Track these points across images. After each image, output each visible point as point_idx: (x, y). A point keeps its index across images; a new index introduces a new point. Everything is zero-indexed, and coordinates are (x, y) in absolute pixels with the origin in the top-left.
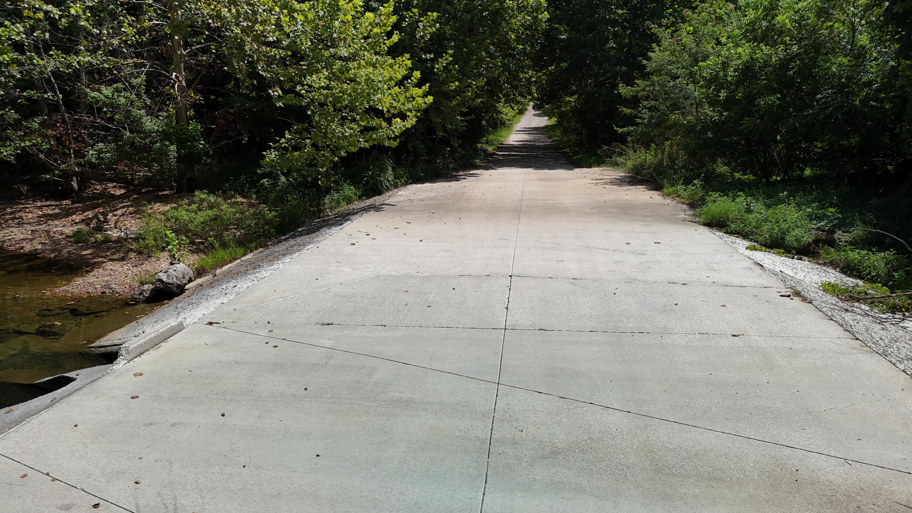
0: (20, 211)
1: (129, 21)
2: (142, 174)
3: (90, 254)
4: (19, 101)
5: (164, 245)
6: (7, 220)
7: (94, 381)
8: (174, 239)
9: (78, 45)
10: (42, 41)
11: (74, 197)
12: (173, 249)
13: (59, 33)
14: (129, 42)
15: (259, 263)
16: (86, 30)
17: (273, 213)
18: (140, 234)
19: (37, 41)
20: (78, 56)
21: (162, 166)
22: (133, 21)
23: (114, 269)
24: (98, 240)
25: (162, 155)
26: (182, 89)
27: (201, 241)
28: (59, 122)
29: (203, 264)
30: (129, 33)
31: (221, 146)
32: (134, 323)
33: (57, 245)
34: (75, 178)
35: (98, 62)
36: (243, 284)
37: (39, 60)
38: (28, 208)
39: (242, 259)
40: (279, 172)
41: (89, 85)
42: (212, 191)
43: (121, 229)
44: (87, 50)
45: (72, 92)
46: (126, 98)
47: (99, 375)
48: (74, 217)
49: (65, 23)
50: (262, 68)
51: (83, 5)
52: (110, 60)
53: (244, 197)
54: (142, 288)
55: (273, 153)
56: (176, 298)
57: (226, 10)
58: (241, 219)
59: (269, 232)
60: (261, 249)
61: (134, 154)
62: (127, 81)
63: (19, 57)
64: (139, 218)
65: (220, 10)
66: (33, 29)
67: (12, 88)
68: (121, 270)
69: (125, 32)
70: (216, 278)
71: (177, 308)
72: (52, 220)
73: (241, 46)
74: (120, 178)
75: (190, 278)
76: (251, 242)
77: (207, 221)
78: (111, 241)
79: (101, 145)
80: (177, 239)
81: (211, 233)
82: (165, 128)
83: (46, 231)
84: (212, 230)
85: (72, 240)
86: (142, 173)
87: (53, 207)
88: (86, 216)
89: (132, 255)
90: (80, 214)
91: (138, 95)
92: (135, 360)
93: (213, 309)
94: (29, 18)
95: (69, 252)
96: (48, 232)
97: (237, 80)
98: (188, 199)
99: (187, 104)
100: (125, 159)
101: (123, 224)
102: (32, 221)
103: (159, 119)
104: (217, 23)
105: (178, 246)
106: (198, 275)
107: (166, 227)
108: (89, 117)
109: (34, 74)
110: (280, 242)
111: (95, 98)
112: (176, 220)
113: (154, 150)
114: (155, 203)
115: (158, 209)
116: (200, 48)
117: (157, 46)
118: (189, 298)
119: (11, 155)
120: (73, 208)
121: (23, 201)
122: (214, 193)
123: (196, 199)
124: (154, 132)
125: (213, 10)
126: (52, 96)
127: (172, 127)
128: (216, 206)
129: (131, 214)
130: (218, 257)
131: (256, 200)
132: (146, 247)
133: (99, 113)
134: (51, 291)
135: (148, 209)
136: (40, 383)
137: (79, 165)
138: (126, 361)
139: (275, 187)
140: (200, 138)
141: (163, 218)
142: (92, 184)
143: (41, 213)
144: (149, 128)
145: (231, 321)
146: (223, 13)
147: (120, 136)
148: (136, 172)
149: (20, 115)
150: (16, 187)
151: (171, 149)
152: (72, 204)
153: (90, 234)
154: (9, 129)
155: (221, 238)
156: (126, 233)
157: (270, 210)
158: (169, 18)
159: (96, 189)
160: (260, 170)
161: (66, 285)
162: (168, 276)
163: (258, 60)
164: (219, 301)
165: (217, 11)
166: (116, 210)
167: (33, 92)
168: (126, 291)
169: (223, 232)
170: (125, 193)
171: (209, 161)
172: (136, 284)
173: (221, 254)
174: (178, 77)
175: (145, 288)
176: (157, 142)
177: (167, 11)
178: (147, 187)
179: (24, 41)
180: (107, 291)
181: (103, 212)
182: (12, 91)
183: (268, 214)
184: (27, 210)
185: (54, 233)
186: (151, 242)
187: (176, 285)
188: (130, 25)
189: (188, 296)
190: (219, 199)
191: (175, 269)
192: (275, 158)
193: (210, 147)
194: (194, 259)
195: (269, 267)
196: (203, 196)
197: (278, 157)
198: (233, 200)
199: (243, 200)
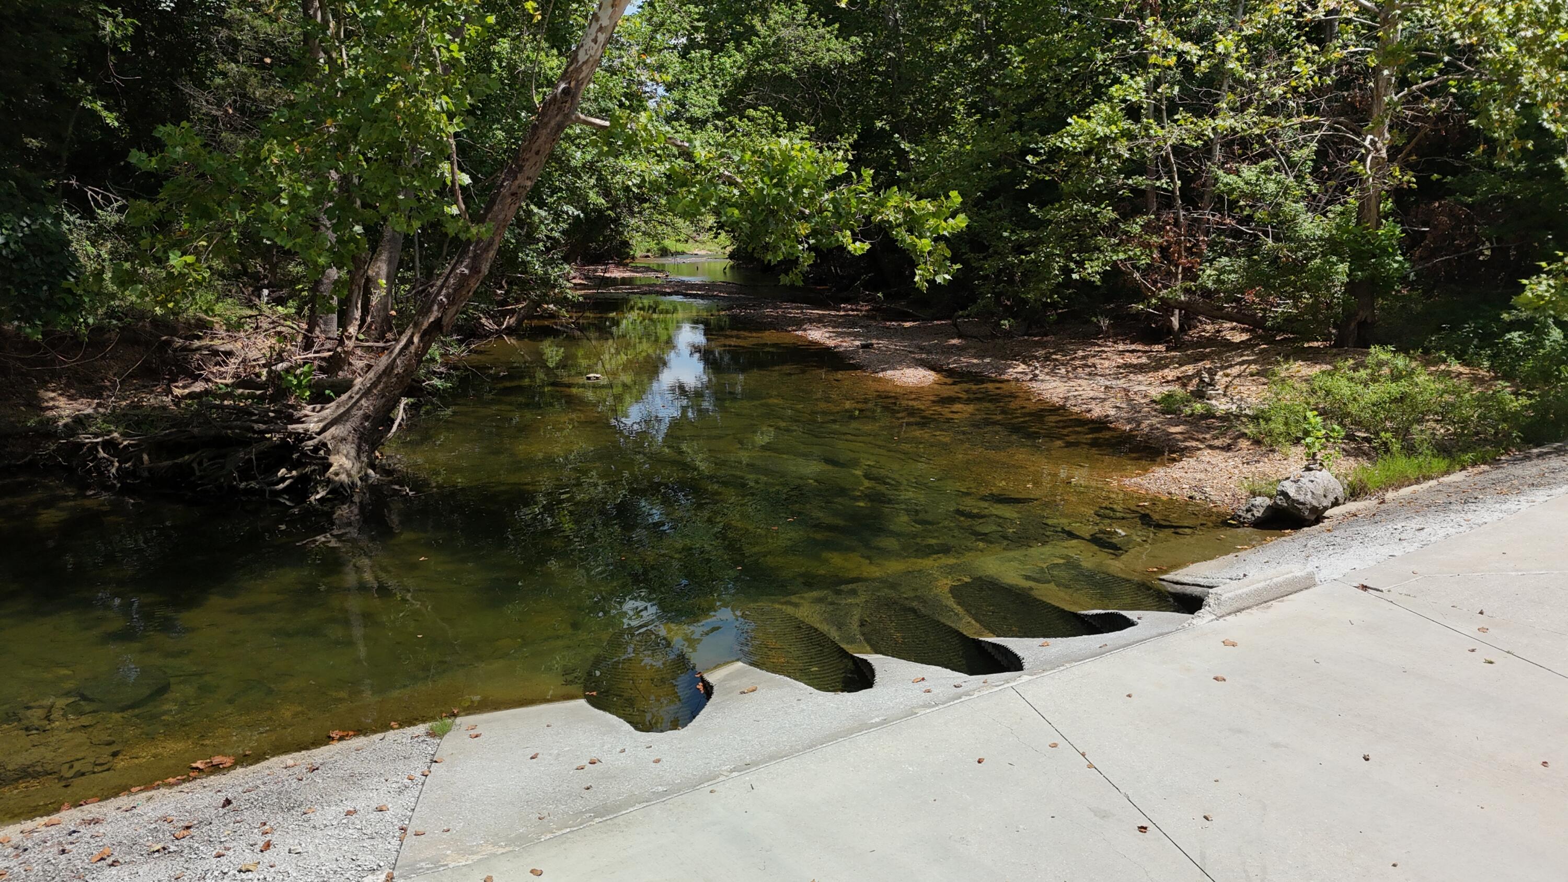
0: (1094, 356)
1: (1308, 53)
2: (1280, 310)
3: (1180, 433)
4: (1121, 193)
5: (1300, 434)
6: (1076, 368)
7: (1162, 634)
8: (1319, 427)
9: (1217, 101)
10: (1167, 98)
11: (1170, 341)
12: (1314, 443)
13: (1193, 84)
14: (1301, 90)
15: (1476, 494)
16: (1234, 74)
17: (1524, 401)
18: (1263, 411)
19: (1160, 100)
20: (1214, 119)
21: (1317, 298)
22: (1314, 52)
23: (1214, 461)
24: (1196, 412)
25: (1320, 279)
26: (1378, 163)
27: (1365, 435)
28: (1169, 224)
29: (1365, 477)
30: (1303, 73)
31: (1435, 265)
32: (1231, 556)
33: (1136, 412)
34: (1177, 312)
35: (1245, 127)
36: (1437, 527)
37: (1158, 128)
38: (1106, 352)
39: (1441, 480)
40: (1550, 321)
41: (1223, 163)
42: (1402, 349)
43: (1232, 399)
44: (1232, 109)
45: (1198, 175)
46: (1278, 183)
47: (1172, 628)
48: (1166, 371)
49: (1205, 68)
50: (1551, 115)
51: (1238, 36)
52: (1263, 121)
53: (1465, 363)
54: (1253, 501)
55: (1545, 282)
56: (1306, 529)
57: (1495, 10)
58: (1453, 405)
59: (1507, 435)
60: (1486, 467)
61: (1274, 278)
62: (1283, 154)
63: (1132, 127)
64: (1264, 384)
65: (1481, 13)
66: (1157, 82)
67: (1115, 174)
68: (1223, 465)
69: (1297, 73)
70: (1383, 507)
71: (1305, 546)
72: (1135, 373)
73: (1511, 78)
74: (1244, 314)
75: (1336, 499)
76: (1465, 451)
77: (1385, 402)
78: (1214, 417)
79: (1224, 260)
80: (1324, 428)
81: (1388, 424)
82: (1334, 232)
83: (1125, 389)
84: (1392, 419)
85: (1158, 407)
86: (1283, 308)
87: (1140, 354)
88: (1183, 372)
89: (1244, 444)
90: (1175, 368)
91: (1299, 178)
92: (1228, 618)
93: (1372, 563)
94: (1155, 66)
95: (1151, 425)
96: (1126, 391)
97: (1492, 143)
98: (1354, 359)
99: (1383, 190)
100: (1259, 285)
101: (1236, 391)
102: (1107, 371)
103: (1327, 217)
104: (1469, 38)
105: (1324, 440)
106: (1352, 495)
107: (1308, 404)
108: (1213, 216)
109: (1147, 151)
110: (1528, 458)
111: (1229, 184)
112: (1327, 395)
113: (1310, 270)
114: (1295, 360)
115: (1298, 371)
116: (1427, 86)
117: (1346, 91)
118: (1329, 534)
119: (1097, 273)
120: (1167, 358)
121: (1100, 342)
122: (1407, 353)
123: (1369, 360)
124: (1314, 239)
125: (1467, 14)
126: (1167, 183)
127: (1348, 232)
128: (1405, 376)
129: (1252, 375)
130: (1395, 470)
131: (1488, 371)
132: (1270, 433)
133: (1231, 209)
134: (1119, 481)
135: (1282, 371)
136: (1086, 615)
137: (1187, 291)
138: (1214, 617)
139: (1535, 348)
140: (1395, 250)
141: (1304, 387)
142: (1200, 321)
143: (1122, 361)
144: (1308, 233)
145: (1405, 592)
146: (1486, 18)
147: (1256, 247)
148: (1272, 306)
149: (1119, 214)
150: (1095, 320)
151: (1339, 270)
152: (1167, 351)
153: (1186, 401)
154: (1100, 235)
155: (1405, 435)
156: (1239, 407)
157: (1516, 394)
158: (1377, 39)
159: (1204, 331)
160: (1509, 313)
161: (1139, 475)
162: (1299, 489)
163: (1545, 101)
164: (1385, 551)
165: (1475, 15)
166: (1231, 366)
167: (1141, 179)
168: (1227, 501)
169: (1411, 424)
170: (1248, 340)
171: (1405, 292)
172: (1244, 493)
173: (1401, 464)
174: (1376, 142)
175: (1257, 503)
176: (1315, 256)
177: (1377, 28)
178: (1285, 332)
179: (1142, 102)
180: (1198, 496)
181: (1210, 368)
182: (1113, 179)
183: (1512, 401)
184: (1104, 356)
185: (1136, 393)
186: (1278, 426)
187: (1309, 507)
188: (1308, 60)
189: (1329, 530)
190: (1414, 364)
191: (1312, 478)
192: (1547, 291)
193: (1413, 267)
194: (1349, 465)
195: (1497, 505)
196: (1384, 356)
197: (1553, 291)
198: (1443, 367)
199: (1462, 369)
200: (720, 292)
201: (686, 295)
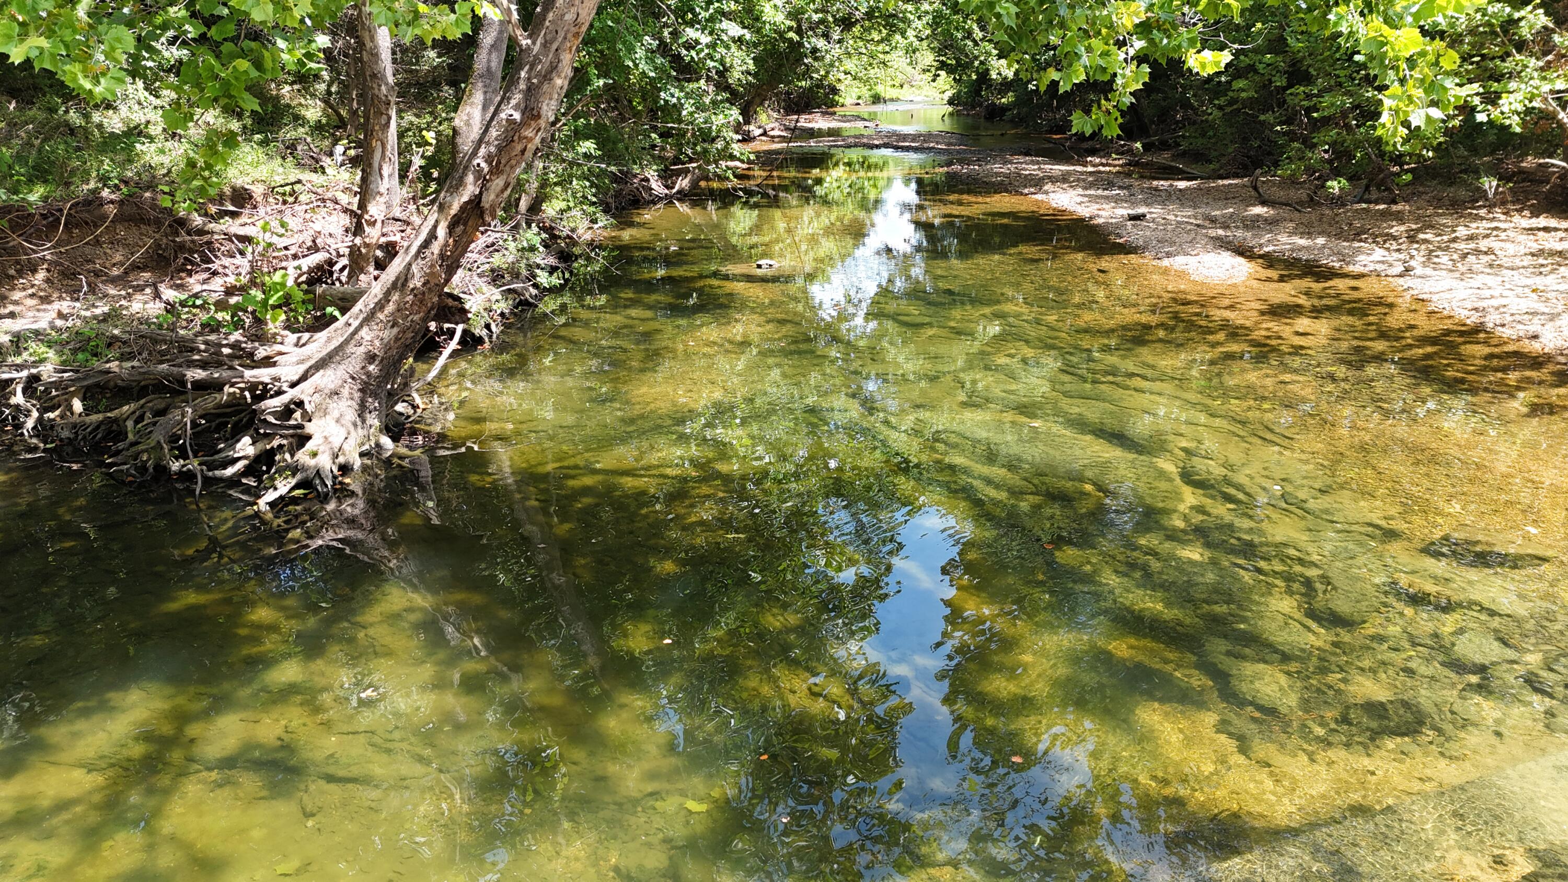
200: (937, 143)
201: (897, 148)
